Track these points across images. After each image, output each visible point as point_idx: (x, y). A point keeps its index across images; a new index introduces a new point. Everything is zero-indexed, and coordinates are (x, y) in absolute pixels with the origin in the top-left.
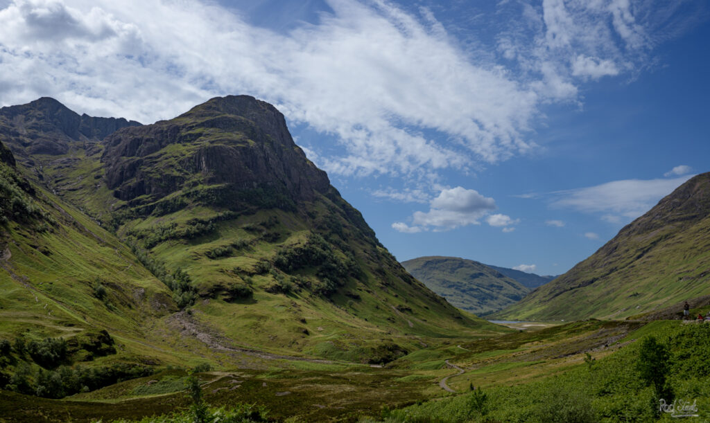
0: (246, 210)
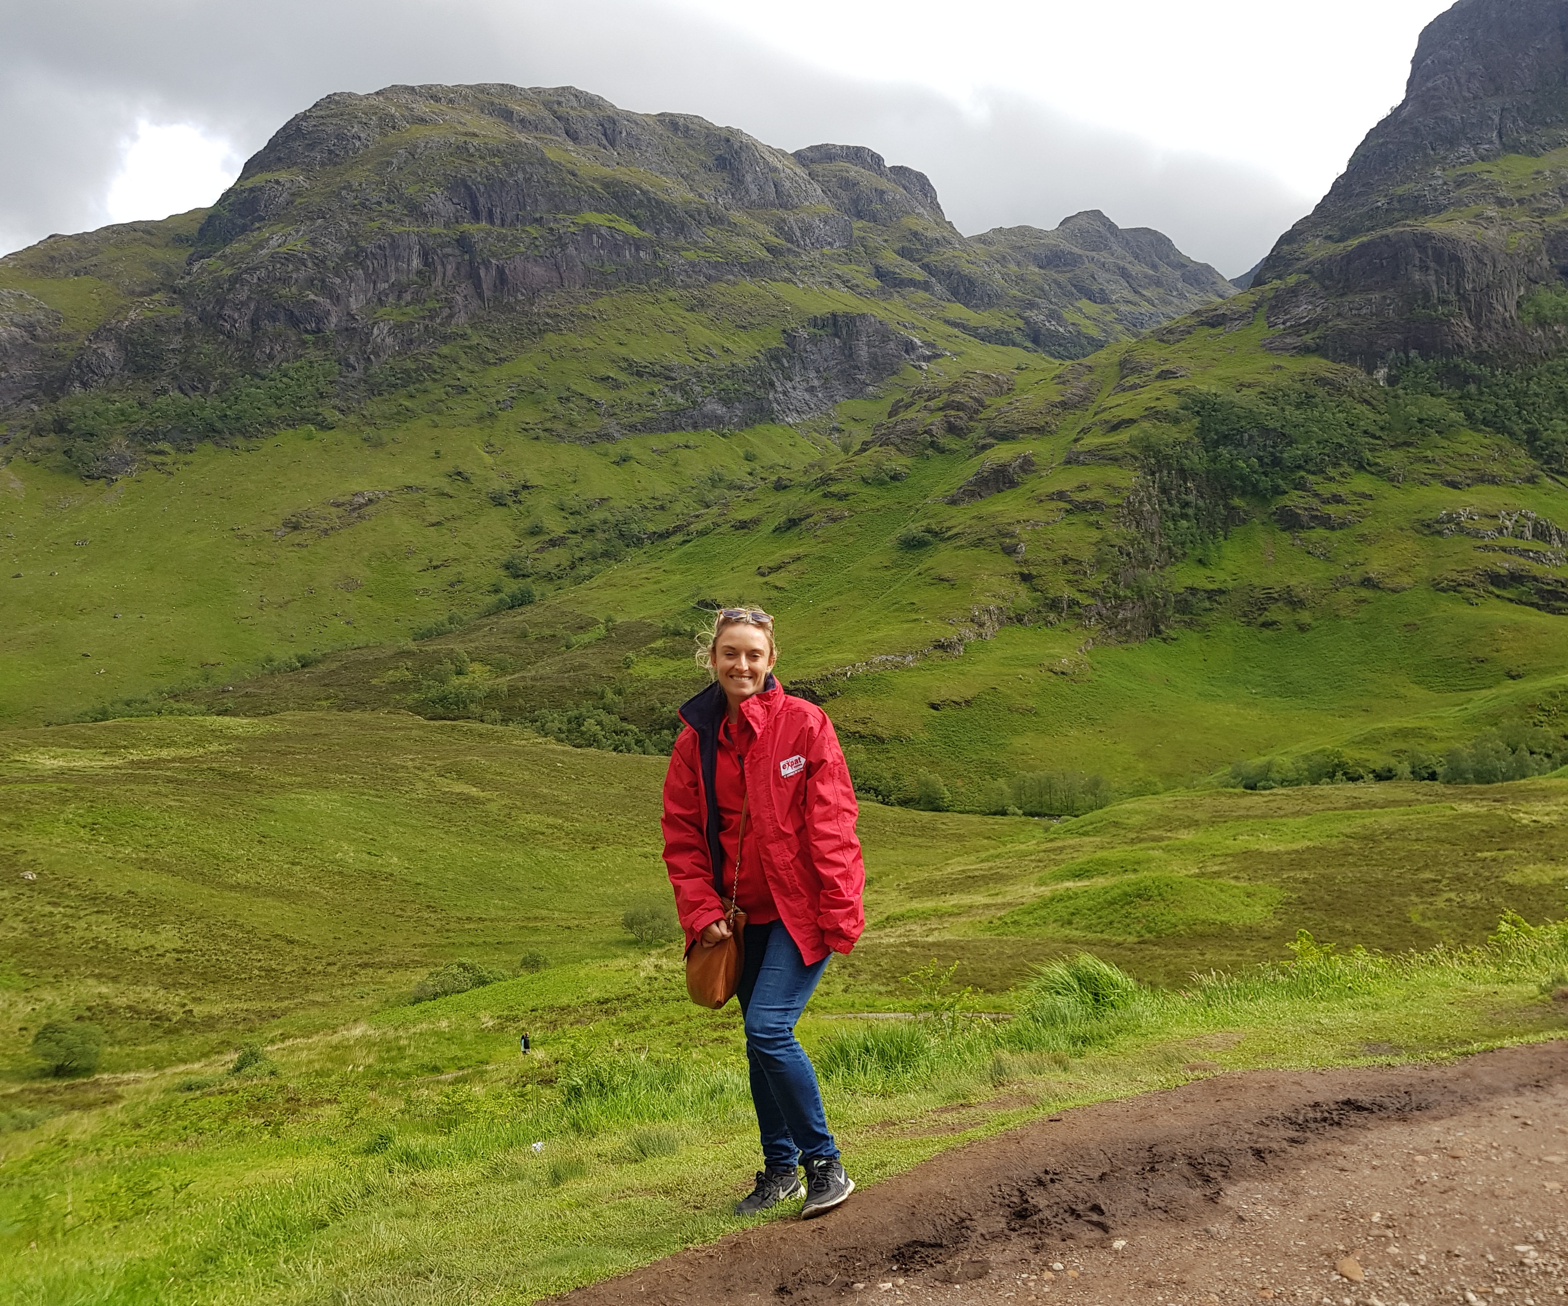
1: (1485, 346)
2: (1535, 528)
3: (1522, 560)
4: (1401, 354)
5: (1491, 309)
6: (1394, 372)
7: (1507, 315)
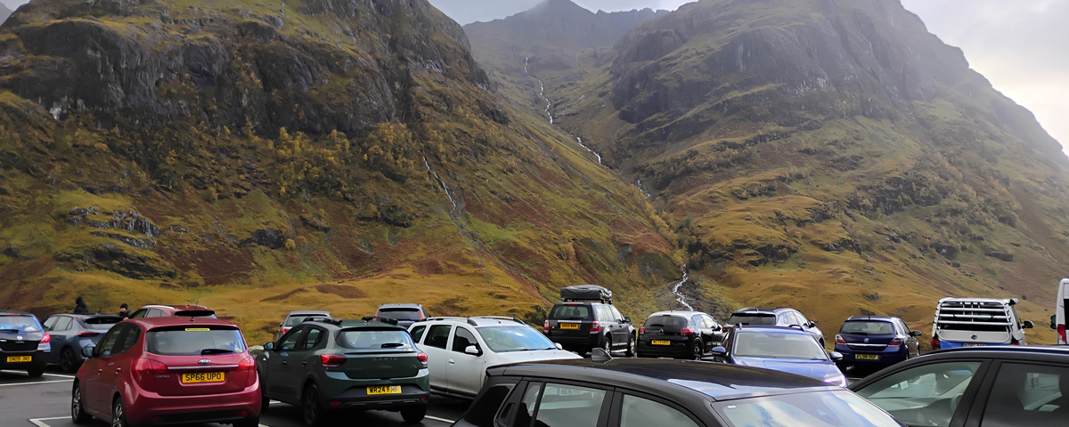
0: (806, 123)
1: (129, 105)
2: (136, 223)
3: (120, 243)
4: (71, 100)
5: (136, 82)
6: (65, 111)
7: (147, 88)
